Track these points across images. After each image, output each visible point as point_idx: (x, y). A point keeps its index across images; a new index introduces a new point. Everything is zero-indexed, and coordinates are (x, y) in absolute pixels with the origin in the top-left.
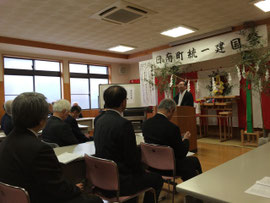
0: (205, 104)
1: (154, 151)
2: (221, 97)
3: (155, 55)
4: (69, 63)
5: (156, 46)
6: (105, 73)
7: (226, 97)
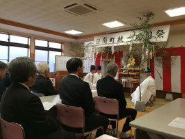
0: (122, 73)
1: (105, 102)
2: (133, 69)
3: (96, 38)
4: (35, 39)
5: (97, 32)
6: (60, 48)
7: (136, 69)
